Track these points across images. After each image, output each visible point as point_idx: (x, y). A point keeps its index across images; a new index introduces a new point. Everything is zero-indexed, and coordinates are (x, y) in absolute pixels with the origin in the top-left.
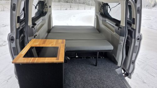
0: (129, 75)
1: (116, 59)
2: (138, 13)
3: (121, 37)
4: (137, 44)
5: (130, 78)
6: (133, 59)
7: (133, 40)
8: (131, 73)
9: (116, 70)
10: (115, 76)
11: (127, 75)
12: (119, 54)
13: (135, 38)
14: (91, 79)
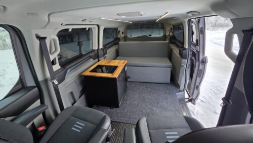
0: (193, 101)
1: (179, 82)
2: (201, 34)
3: (183, 60)
4: (201, 67)
5: (194, 104)
6: (197, 84)
7: (197, 63)
8: (195, 99)
9: (177, 94)
10: (174, 98)
11: (190, 100)
12: (182, 77)
13: (199, 61)
14: (148, 98)
